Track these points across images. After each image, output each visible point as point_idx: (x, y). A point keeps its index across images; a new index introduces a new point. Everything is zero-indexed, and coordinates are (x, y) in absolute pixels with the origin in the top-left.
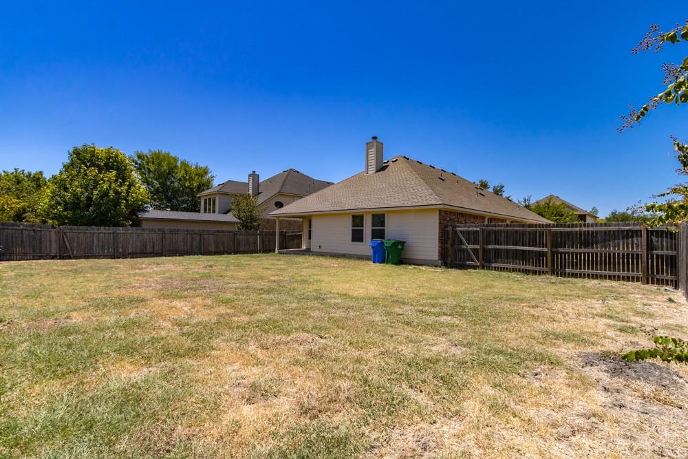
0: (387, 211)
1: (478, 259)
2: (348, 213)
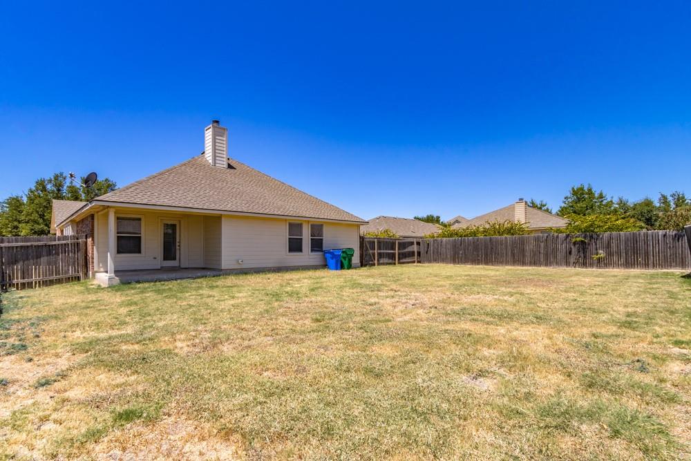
0: (325, 222)
1: (375, 259)
2: (286, 220)
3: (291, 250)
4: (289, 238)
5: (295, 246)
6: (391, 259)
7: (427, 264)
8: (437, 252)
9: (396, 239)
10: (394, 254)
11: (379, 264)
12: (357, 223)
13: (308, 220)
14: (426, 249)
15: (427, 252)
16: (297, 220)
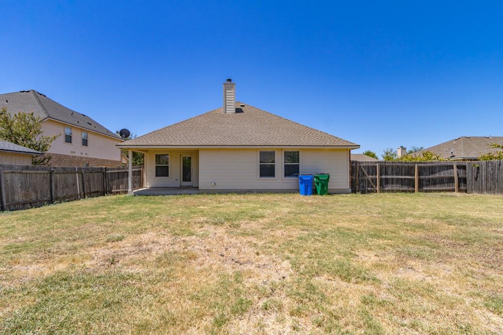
0: (302, 149)
1: (376, 185)
2: (257, 149)
3: (262, 175)
4: (260, 165)
5: (267, 171)
6: (408, 186)
7: (476, 195)
8: (493, 179)
9: (415, 163)
10: (413, 180)
11: (382, 191)
12: (346, 147)
13: (280, 147)
14: (475, 174)
15: (476, 179)
16: (269, 149)
